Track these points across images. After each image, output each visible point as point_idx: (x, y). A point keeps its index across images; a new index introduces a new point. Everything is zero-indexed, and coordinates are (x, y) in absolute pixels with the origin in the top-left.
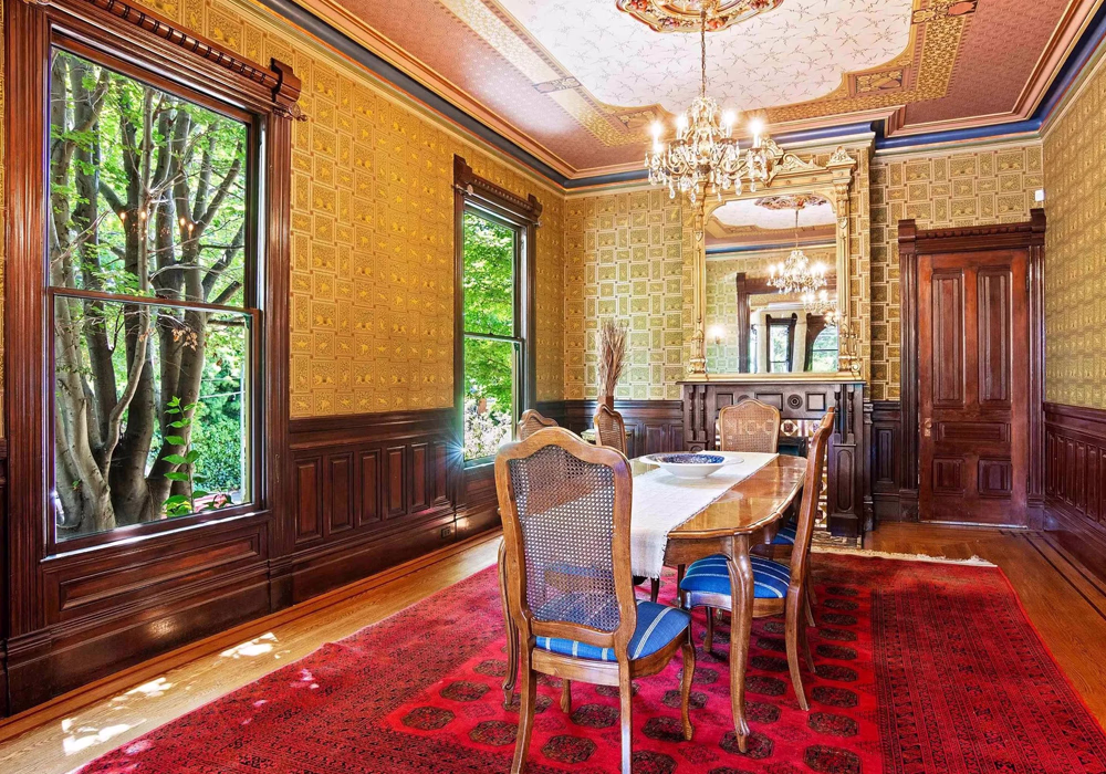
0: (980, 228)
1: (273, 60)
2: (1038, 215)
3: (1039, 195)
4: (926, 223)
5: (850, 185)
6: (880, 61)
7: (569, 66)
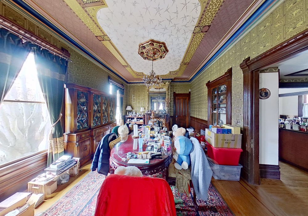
0: (183, 94)
1: (62, 48)
2: (190, 93)
3: (190, 90)
4: (177, 93)
5: (168, 87)
6: (175, 70)
7: (129, 63)
